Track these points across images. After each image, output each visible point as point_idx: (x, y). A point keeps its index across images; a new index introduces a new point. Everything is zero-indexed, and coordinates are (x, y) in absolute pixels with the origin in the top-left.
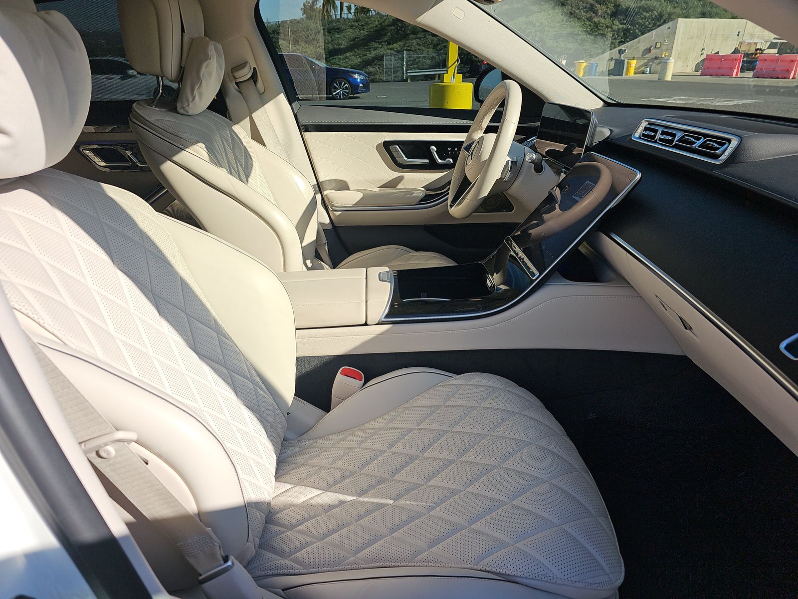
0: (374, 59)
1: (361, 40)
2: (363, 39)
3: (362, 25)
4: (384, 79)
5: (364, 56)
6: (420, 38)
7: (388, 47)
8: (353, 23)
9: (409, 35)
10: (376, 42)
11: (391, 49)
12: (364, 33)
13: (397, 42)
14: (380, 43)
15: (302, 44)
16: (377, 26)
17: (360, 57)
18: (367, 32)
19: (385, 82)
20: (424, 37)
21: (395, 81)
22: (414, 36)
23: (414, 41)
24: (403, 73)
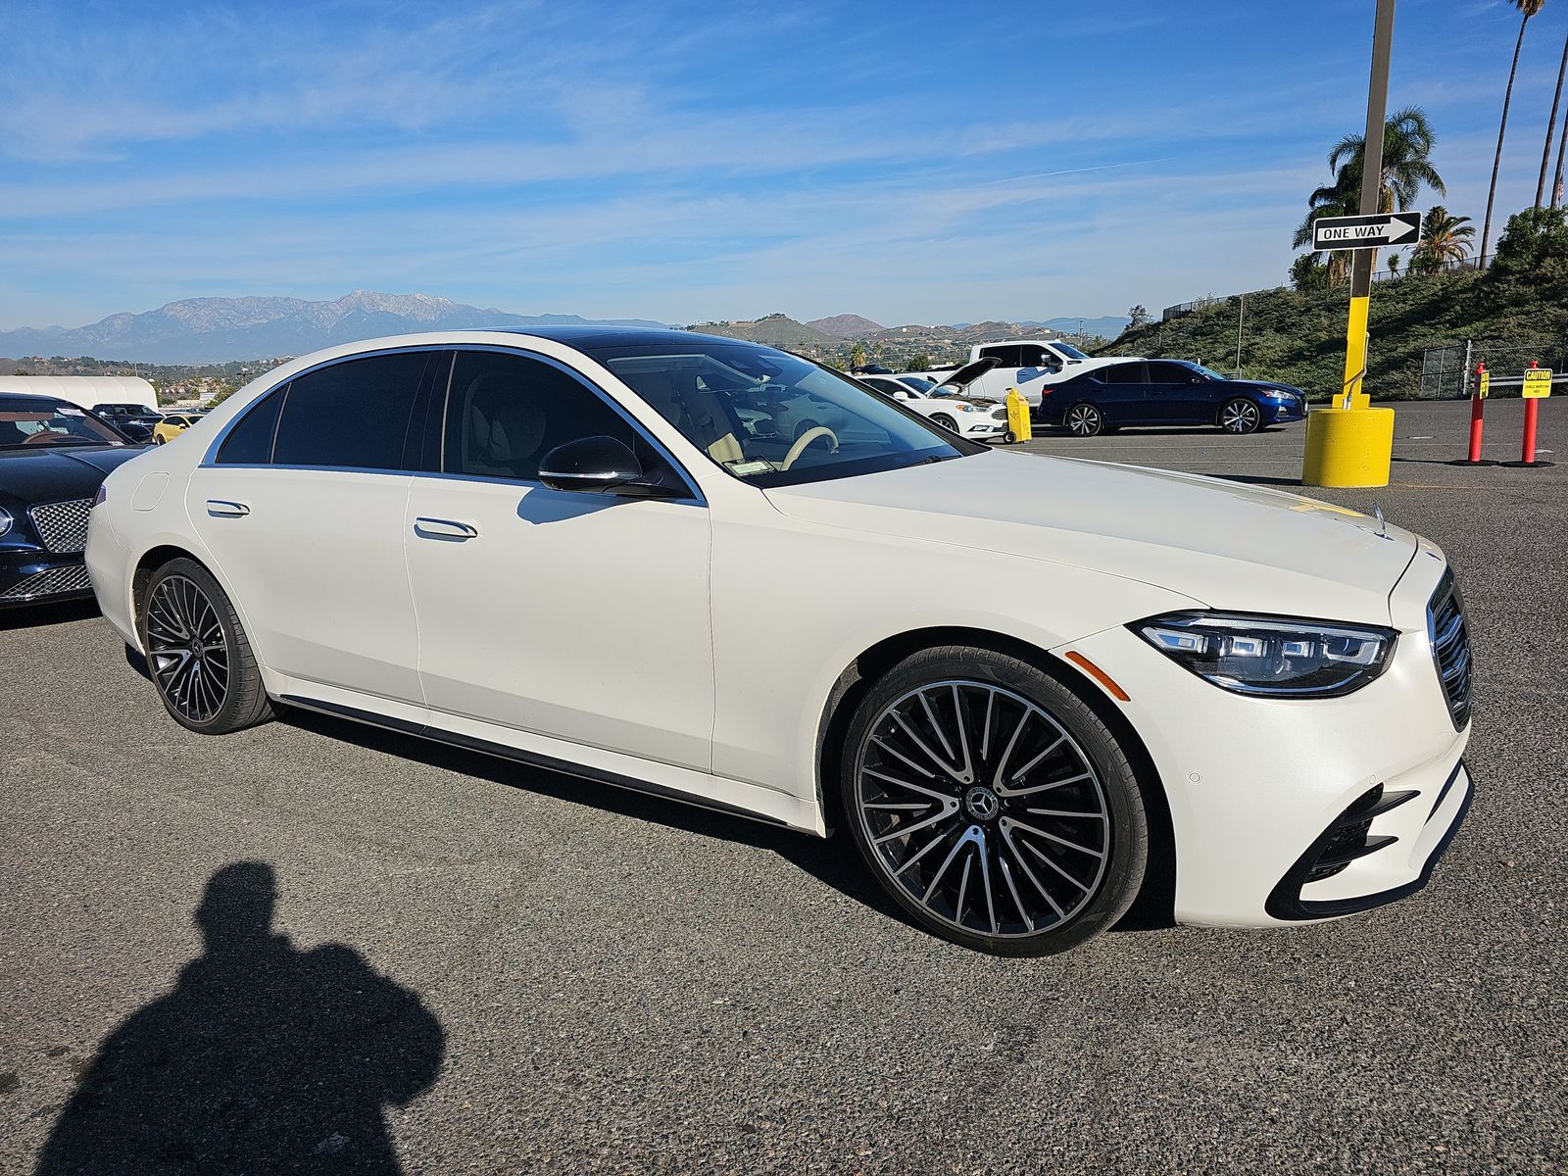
0: (1411, 355)
1: (1394, 321)
2: (1398, 320)
3: (1405, 294)
4: (1421, 394)
5: (1390, 350)
6: (1528, 313)
7: (1449, 332)
8: (1384, 291)
9: (1503, 307)
10: (1425, 325)
11: (1453, 337)
12: (1403, 307)
13: (1470, 323)
14: (1432, 326)
15: (1269, 333)
16: (1435, 294)
17: (1381, 354)
18: (1412, 305)
19: (1422, 399)
20: (1539, 311)
21: (1441, 399)
22: (1514, 310)
23: (1513, 321)
24: (1463, 384)
